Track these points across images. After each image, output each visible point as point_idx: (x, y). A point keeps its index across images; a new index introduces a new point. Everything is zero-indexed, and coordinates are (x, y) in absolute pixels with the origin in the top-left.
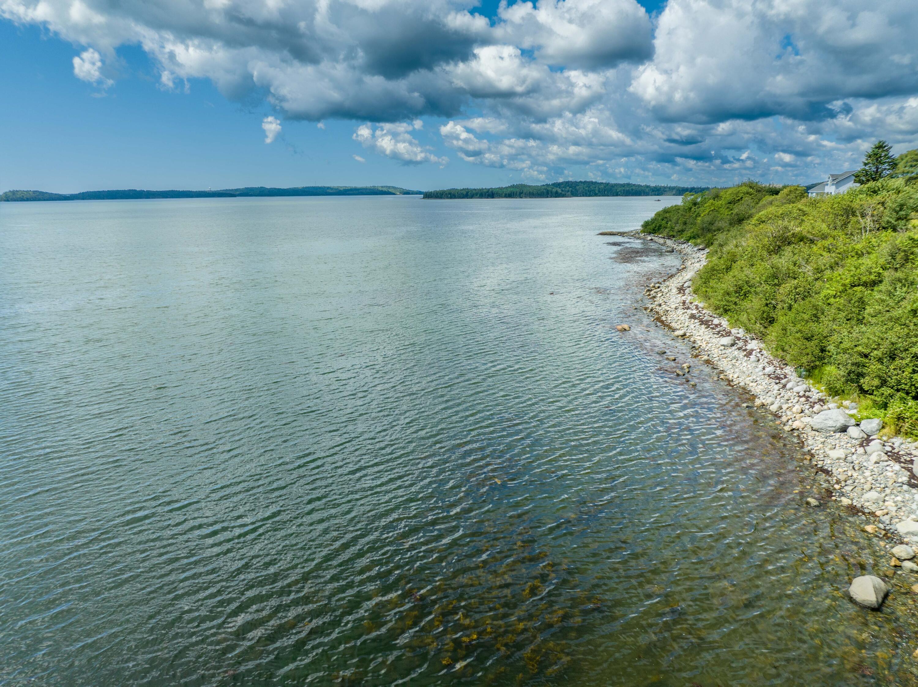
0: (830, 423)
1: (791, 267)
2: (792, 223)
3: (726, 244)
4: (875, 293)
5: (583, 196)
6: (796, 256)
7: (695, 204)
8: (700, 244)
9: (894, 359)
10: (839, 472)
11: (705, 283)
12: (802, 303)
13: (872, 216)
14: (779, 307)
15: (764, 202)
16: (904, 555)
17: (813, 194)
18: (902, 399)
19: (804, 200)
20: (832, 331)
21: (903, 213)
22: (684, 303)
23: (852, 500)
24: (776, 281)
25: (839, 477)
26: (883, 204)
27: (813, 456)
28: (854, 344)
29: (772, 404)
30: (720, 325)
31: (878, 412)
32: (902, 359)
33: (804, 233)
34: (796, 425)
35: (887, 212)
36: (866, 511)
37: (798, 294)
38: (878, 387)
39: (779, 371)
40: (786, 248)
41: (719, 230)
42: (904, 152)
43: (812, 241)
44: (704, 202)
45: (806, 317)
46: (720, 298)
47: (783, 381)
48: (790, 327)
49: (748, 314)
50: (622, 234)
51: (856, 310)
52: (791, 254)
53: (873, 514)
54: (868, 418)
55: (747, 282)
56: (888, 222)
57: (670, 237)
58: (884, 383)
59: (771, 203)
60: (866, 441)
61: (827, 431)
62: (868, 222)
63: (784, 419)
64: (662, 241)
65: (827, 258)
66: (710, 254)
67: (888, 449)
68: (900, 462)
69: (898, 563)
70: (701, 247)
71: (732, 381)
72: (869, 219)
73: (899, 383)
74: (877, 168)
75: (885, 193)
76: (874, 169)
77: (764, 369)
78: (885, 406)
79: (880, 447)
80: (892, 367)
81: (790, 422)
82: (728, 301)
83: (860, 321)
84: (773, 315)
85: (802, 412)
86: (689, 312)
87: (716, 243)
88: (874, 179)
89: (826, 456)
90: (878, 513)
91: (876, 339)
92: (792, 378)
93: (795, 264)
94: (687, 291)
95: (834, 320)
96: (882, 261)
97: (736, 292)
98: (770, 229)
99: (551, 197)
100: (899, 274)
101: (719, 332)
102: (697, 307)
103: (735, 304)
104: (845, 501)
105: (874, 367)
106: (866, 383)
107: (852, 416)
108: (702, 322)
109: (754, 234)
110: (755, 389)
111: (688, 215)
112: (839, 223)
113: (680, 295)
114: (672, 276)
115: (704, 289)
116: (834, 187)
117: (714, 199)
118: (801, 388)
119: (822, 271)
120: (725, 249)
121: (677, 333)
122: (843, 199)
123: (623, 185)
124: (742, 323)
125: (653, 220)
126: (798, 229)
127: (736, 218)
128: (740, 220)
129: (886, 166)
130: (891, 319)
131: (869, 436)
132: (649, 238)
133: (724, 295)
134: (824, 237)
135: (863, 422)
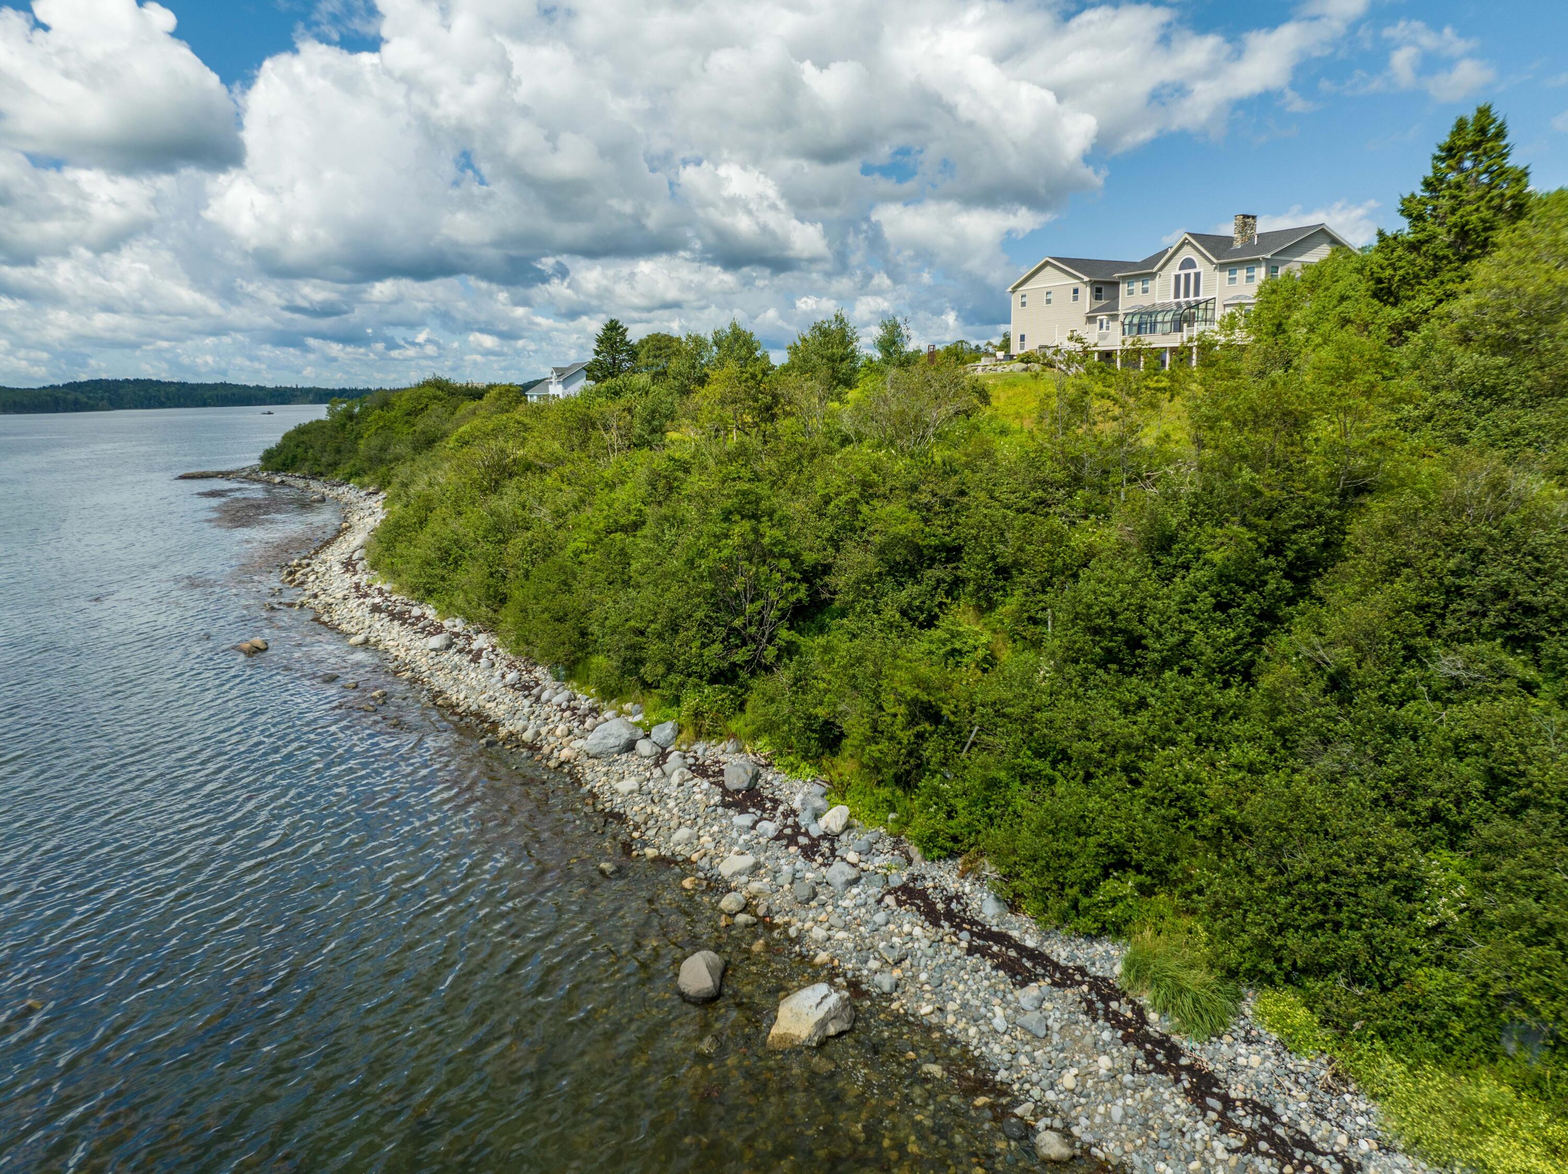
0: (611, 741)
1: (520, 512)
2: (511, 443)
3: (413, 482)
4: (639, 541)
5: (136, 407)
6: (524, 495)
7: (351, 417)
8: (368, 486)
9: (677, 632)
10: (634, 812)
11: (388, 550)
12: (542, 566)
13: (619, 428)
14: (511, 575)
15: (463, 412)
16: (734, 907)
17: (533, 398)
18: (696, 686)
19: (521, 407)
20: (592, 603)
21: (656, 423)
22: (357, 587)
23: (659, 848)
24: (500, 536)
25: (637, 819)
26: (629, 410)
27: (595, 796)
28: (623, 617)
29: (525, 730)
30: (423, 616)
31: (670, 711)
32: (687, 630)
33: (531, 458)
34: (565, 754)
35: (637, 421)
36: (679, 858)
37: (535, 552)
38: (664, 676)
39: (526, 677)
40: (507, 482)
41: (397, 459)
42: (644, 336)
43: (543, 470)
44: (365, 413)
45: (552, 586)
46: (416, 572)
47: (535, 691)
48: (533, 607)
49: (465, 592)
50: (225, 475)
51: (618, 568)
52: (515, 491)
53: (687, 860)
54: (659, 722)
55: (456, 542)
56: (640, 436)
57: (315, 476)
58: (670, 668)
59: (474, 413)
60: (661, 757)
61: (610, 755)
62: (612, 437)
63: (546, 750)
64: (301, 483)
65: (569, 495)
66: (387, 502)
67: (691, 761)
68: (708, 777)
69: (729, 920)
70: (371, 489)
71: (458, 705)
72: (614, 432)
73: (688, 664)
74: (614, 359)
75: (629, 395)
76: (609, 360)
77: (503, 676)
78: (677, 701)
79: (680, 761)
80: (677, 643)
81: (556, 754)
82: (430, 576)
83: (626, 583)
84: (503, 589)
85: (570, 732)
86: (369, 601)
87: (396, 480)
88: (613, 375)
89: (615, 792)
90: (695, 857)
91: (651, 606)
92: (546, 683)
93: (524, 507)
94: (359, 567)
95: (592, 586)
96: (642, 492)
97: (441, 560)
98: (480, 453)
99: (65, 411)
100: (664, 510)
101: (423, 629)
102: (381, 592)
103: (443, 578)
104: (650, 852)
105: (654, 648)
106: (649, 671)
107: (638, 724)
108: (393, 616)
109: (454, 462)
110: (497, 711)
111: (341, 435)
112: (576, 442)
113: (348, 575)
114: (328, 543)
115: (388, 561)
116: (560, 387)
117: (382, 408)
118: (561, 698)
119: (564, 514)
120: (412, 491)
121: (354, 640)
122: (576, 405)
123: (215, 386)
124: (458, 609)
125: (280, 448)
126: (520, 453)
127: (422, 438)
128: (429, 442)
129: (624, 356)
130: (665, 575)
131: (664, 749)
132: (278, 480)
133: (422, 567)
134: (559, 462)
135: (654, 730)
